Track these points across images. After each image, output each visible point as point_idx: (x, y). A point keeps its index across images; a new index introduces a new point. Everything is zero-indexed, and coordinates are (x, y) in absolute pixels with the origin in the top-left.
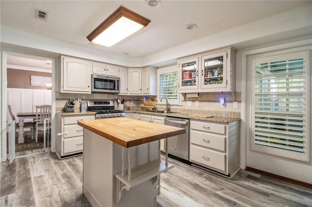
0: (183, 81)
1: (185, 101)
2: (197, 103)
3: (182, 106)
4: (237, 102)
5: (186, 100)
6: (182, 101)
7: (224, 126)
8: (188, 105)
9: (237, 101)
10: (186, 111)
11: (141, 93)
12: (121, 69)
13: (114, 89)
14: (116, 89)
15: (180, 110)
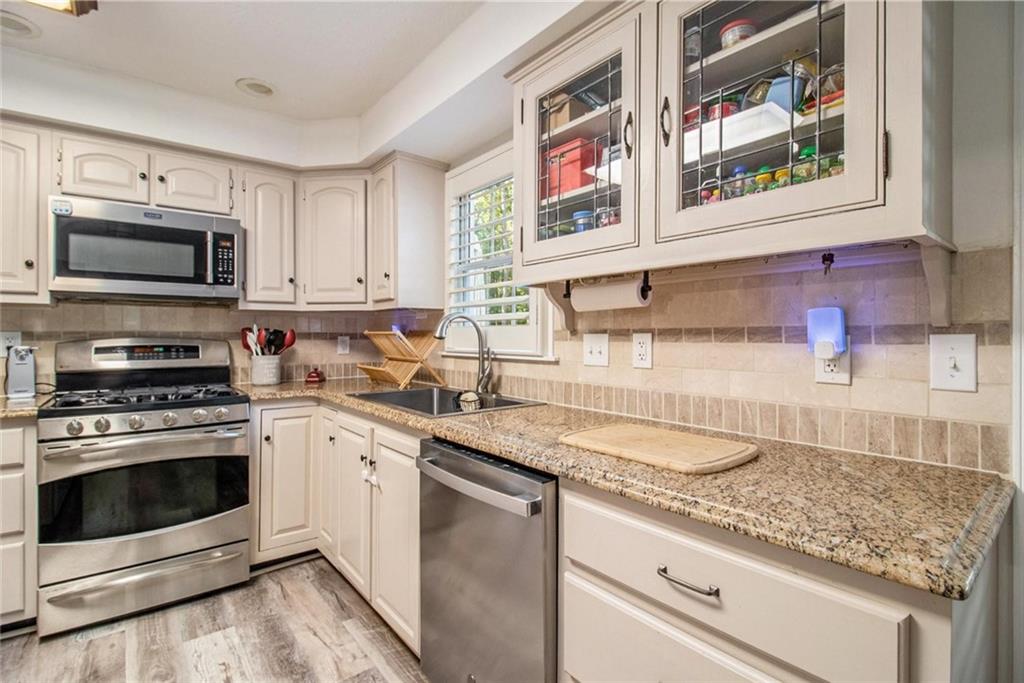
0: (544, 208)
1: (574, 332)
2: (641, 348)
3: (557, 363)
4: (972, 337)
5: (581, 325)
6: (558, 336)
7: (895, 614)
8: (588, 359)
9: (968, 328)
10: (577, 397)
11: (363, 300)
12: (253, 177)
13: (199, 278)
14: (210, 279)
15: (547, 389)
